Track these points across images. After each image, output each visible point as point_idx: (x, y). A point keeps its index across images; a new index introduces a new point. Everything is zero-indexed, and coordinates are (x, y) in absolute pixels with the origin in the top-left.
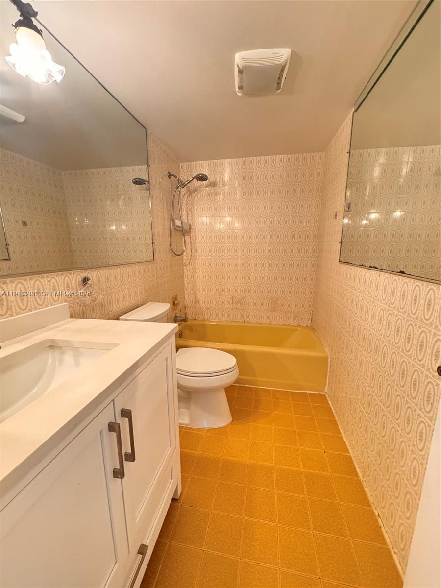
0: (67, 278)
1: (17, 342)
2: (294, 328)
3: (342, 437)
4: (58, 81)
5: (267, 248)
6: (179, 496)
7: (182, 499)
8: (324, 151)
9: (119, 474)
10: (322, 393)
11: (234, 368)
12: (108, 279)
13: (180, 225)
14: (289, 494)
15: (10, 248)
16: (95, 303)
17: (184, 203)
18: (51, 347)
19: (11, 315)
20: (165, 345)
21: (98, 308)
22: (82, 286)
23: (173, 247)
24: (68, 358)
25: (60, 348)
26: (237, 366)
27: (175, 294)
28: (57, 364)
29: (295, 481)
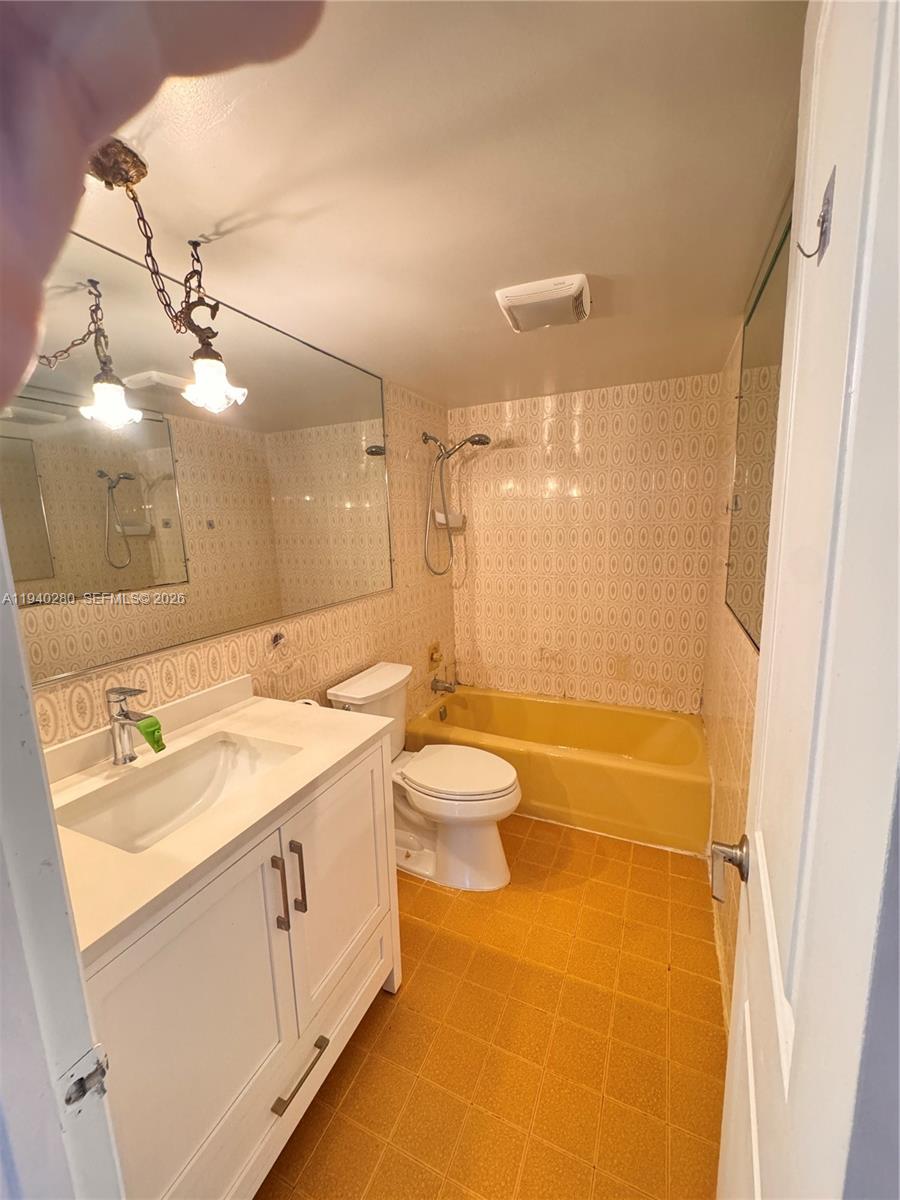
0: (251, 638)
1: (184, 735)
2: (663, 716)
3: (715, 947)
4: (240, 403)
5: (607, 558)
6: (396, 989)
7: (401, 995)
8: (719, 371)
9: (283, 923)
10: (699, 856)
11: (510, 790)
12: (311, 631)
13: (444, 522)
14: (579, 1026)
15: (189, 563)
16: (292, 669)
17: (455, 477)
18: (224, 742)
19: (180, 697)
20: (371, 750)
21: (295, 677)
22: (271, 648)
23: (430, 561)
24: (243, 759)
25: (234, 744)
26: (517, 783)
27: (434, 641)
28: (230, 766)
29: (595, 1007)
